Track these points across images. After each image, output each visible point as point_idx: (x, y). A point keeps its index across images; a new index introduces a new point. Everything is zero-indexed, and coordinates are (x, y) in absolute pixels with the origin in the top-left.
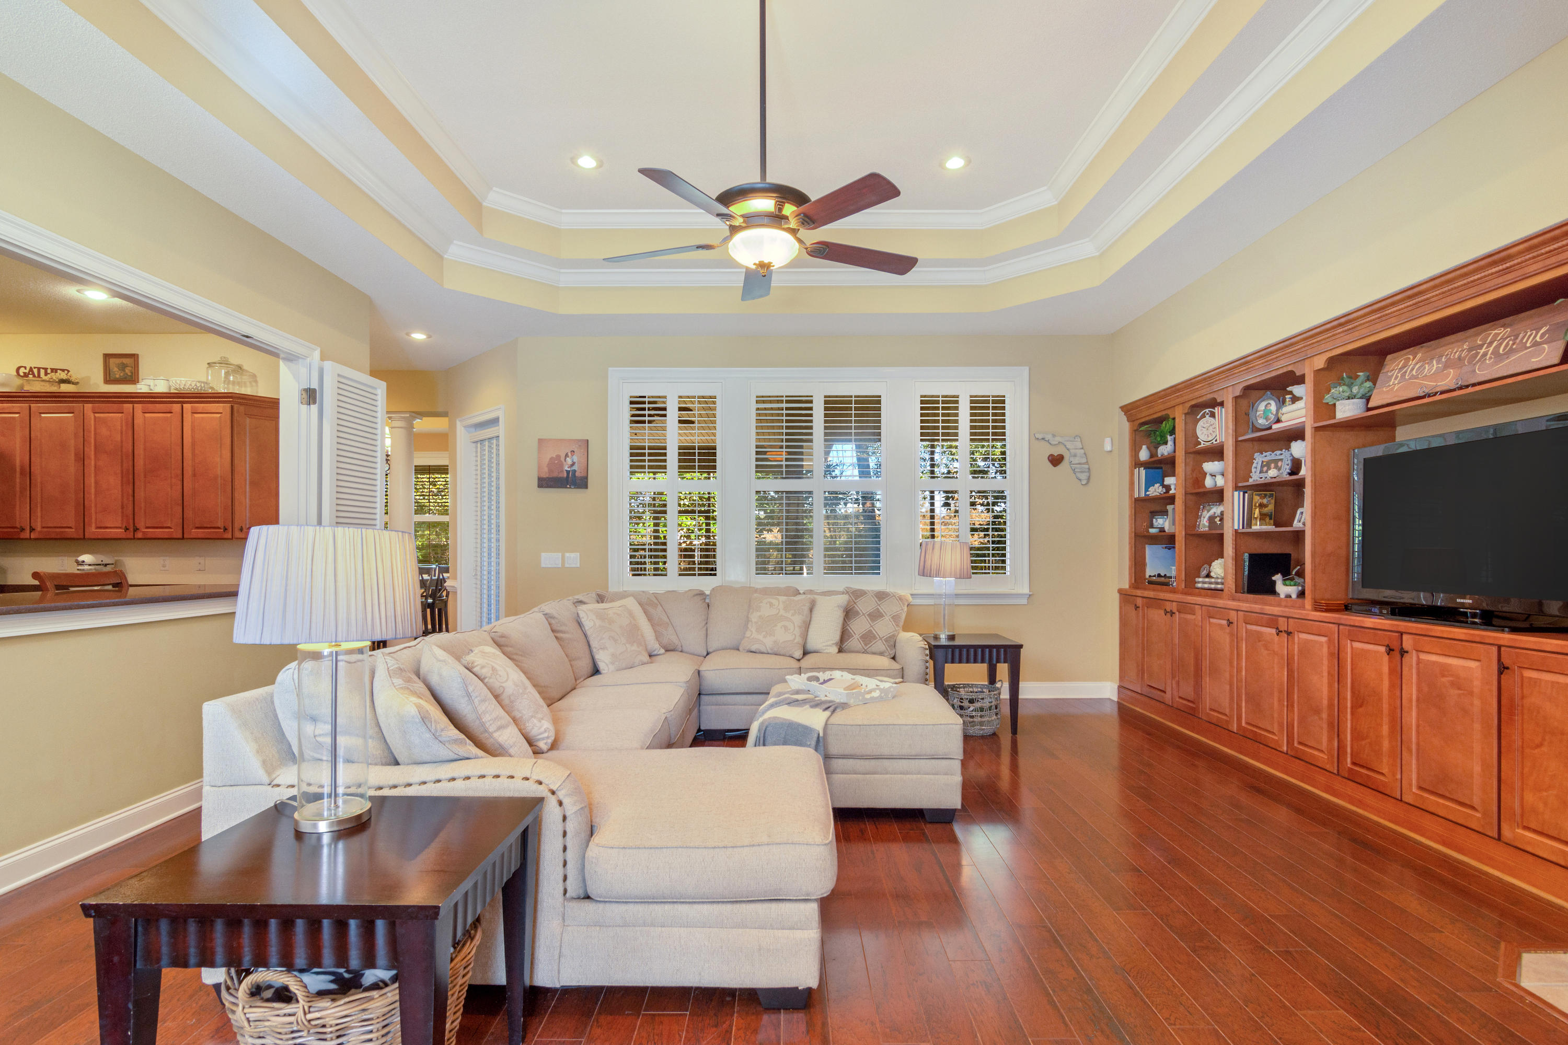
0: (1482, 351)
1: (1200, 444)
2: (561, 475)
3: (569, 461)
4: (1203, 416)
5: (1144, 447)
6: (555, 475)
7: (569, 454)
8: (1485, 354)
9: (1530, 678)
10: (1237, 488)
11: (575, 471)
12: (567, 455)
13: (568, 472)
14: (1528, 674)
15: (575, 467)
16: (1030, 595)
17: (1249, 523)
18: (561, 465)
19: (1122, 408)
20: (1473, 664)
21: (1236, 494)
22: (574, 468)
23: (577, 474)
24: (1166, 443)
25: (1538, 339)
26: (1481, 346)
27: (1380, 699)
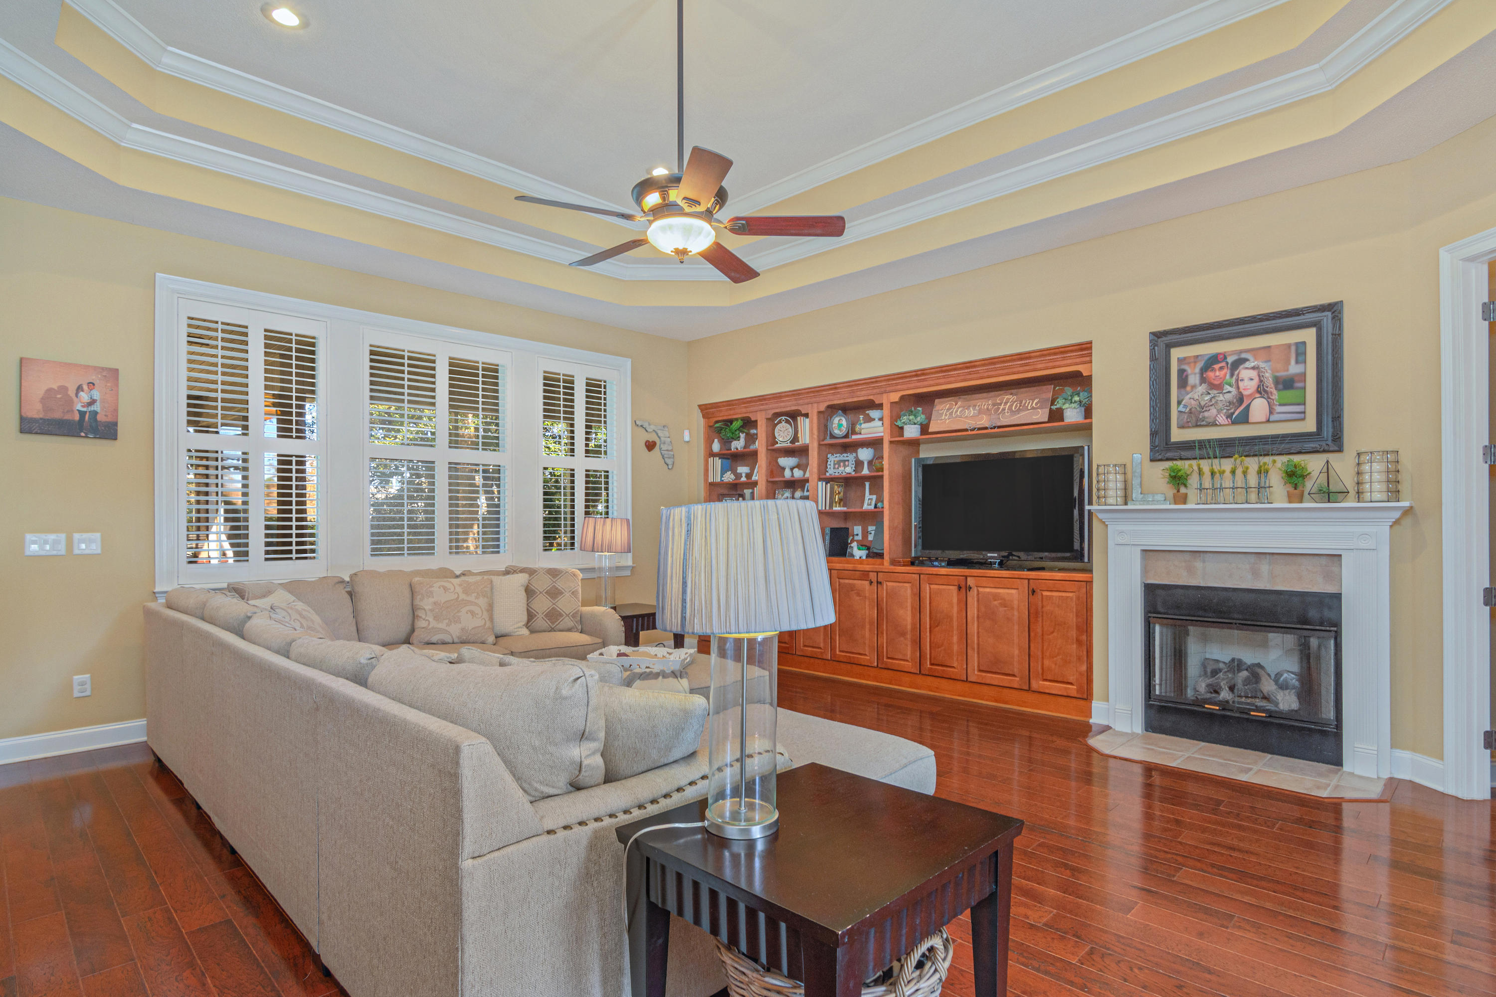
0: (1002, 407)
1: (777, 443)
2: (68, 417)
3: (84, 396)
4: (780, 422)
5: (716, 440)
6: (57, 415)
7: (85, 387)
8: (1004, 409)
9: (1047, 596)
10: (820, 479)
11: (96, 413)
12: (80, 388)
13: (82, 414)
14: (1045, 593)
15: (97, 407)
16: (633, 567)
17: (831, 506)
18: (70, 402)
19: (700, 406)
20: (1014, 591)
21: (820, 483)
22: (92, 408)
23: (99, 418)
24: (738, 438)
25: (1034, 405)
26: (1000, 404)
27: (952, 620)
